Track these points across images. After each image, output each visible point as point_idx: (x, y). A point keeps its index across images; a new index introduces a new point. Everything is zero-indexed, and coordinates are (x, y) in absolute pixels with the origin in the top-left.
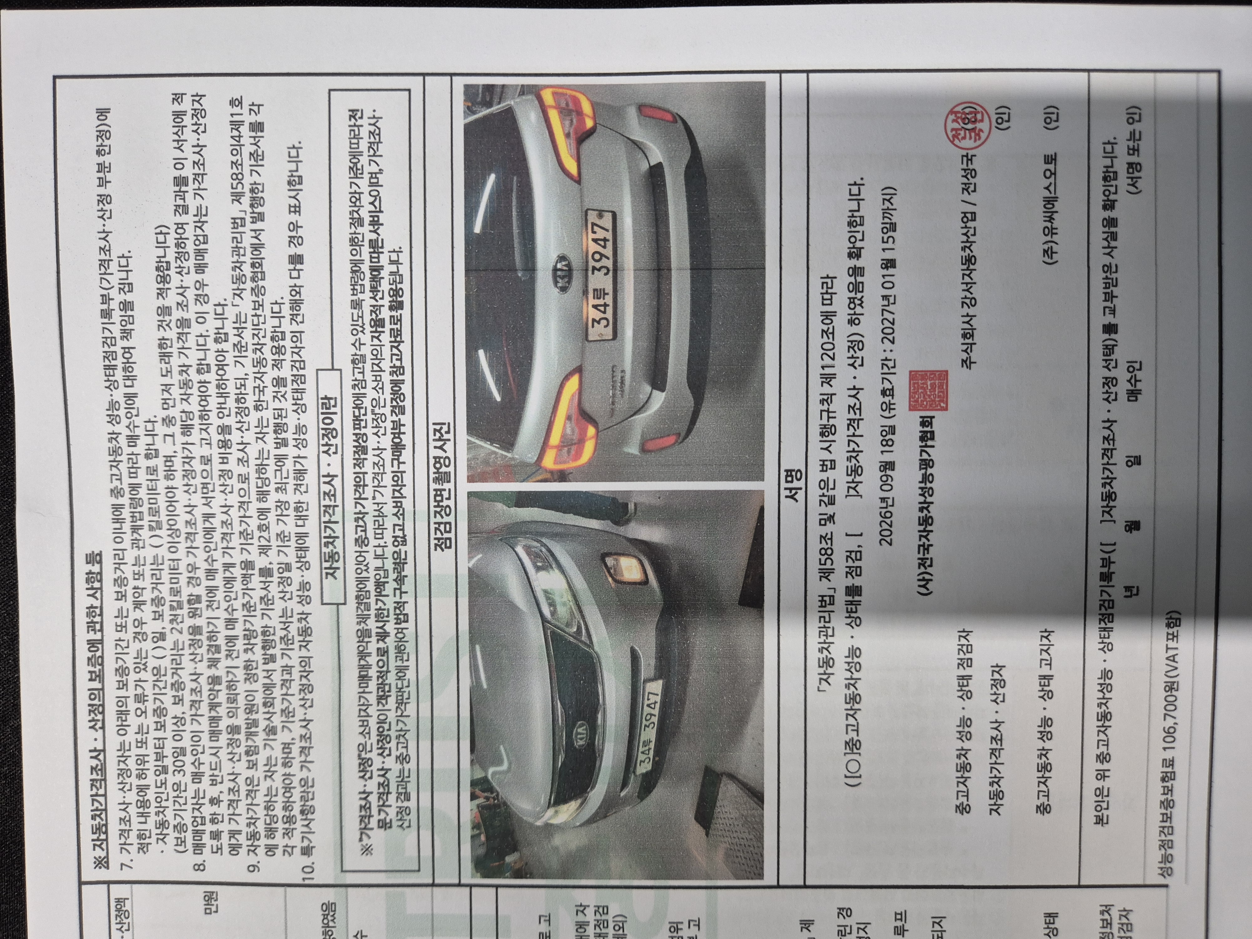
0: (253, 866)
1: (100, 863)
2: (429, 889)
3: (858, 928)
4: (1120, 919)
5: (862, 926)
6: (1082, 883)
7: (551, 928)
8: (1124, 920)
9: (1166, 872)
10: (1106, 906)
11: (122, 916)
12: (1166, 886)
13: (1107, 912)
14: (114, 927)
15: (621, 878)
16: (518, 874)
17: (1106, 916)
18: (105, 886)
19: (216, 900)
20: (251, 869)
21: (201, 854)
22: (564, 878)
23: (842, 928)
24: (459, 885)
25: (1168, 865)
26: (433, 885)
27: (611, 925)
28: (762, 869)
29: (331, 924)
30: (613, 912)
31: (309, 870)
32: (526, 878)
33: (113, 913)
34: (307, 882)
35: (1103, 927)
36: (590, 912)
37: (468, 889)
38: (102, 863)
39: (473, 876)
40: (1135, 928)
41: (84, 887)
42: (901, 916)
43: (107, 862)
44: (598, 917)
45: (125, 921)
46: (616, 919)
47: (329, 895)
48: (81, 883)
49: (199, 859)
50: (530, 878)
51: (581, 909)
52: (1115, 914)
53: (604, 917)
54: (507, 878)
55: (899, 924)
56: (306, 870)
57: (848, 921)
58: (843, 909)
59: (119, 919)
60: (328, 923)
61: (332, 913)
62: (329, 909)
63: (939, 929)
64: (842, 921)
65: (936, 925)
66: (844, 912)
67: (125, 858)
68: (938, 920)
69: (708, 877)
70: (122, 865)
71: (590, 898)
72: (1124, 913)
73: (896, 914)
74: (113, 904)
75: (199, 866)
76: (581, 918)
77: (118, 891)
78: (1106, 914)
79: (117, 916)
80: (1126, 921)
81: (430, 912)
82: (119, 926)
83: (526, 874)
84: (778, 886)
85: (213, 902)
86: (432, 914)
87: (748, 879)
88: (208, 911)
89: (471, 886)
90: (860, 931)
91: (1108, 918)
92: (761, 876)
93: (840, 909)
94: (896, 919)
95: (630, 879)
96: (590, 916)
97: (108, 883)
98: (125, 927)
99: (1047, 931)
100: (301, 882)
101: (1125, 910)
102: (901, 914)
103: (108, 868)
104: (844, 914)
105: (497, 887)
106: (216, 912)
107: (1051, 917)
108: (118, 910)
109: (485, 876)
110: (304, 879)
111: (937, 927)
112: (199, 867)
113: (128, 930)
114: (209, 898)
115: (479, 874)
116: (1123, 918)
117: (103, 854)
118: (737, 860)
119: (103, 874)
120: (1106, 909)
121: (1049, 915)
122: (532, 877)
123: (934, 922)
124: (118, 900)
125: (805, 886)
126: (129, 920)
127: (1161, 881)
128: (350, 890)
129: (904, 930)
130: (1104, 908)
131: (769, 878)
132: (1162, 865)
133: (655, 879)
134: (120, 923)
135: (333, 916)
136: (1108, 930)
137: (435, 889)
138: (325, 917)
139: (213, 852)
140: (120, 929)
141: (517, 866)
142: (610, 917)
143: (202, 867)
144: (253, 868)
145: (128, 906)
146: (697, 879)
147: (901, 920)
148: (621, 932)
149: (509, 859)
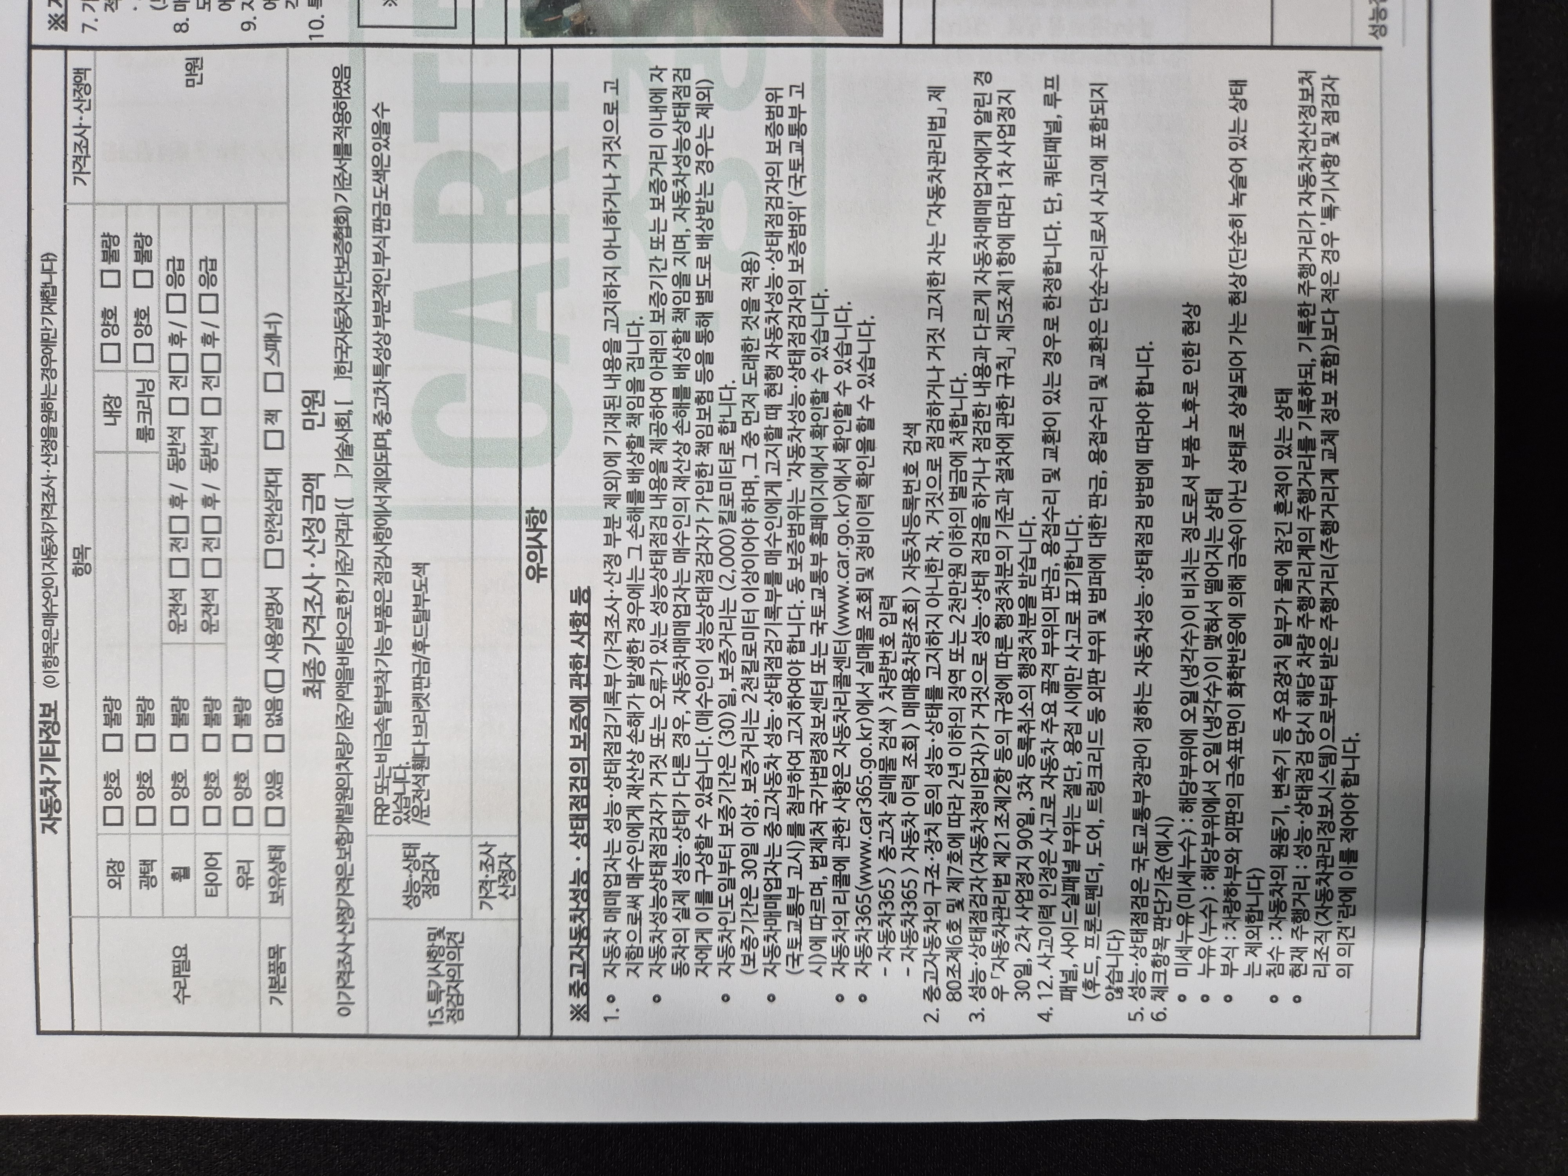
0: (248, 23)
1: (56, 22)
2: (468, 51)
3: (1000, 97)
4: (1324, 89)
5: (1005, 95)
6: (1276, 43)
7: (618, 98)
8: (1329, 91)
9: (1379, 31)
10: (1306, 72)
11: (82, 92)
12: (1379, 48)
13: (1308, 80)
14: (71, 104)
15: (706, 34)
16: (579, 31)
17: (1306, 85)
18: (62, 52)
19: (201, 68)
20: (246, 26)
21: (184, 10)
22: (636, 36)
23: (980, 97)
24: (506, 46)
25: (1381, 22)
26: (473, 46)
27: (694, 92)
28: (881, 23)
29: (345, 94)
30: (696, 76)
31: (319, 25)
32: (589, 36)
33: (71, 87)
34: (315, 40)
35: (1303, 99)
36: (667, 76)
37: (516, 51)
38: (59, 22)
39: (523, 35)
40: (1342, 100)
41: (35, 52)
42: (1052, 82)
43: (65, 22)
44: (678, 82)
45: (85, 97)
46: (700, 85)
47: (342, 56)
48: (31, 47)
49: (180, 17)
50: (593, 36)
51: (657, 72)
52: (1317, 81)
53: (685, 83)
54: (565, 35)
55: (1050, 91)
56: (313, 25)
57: (986, 89)
58: (981, 73)
59: (77, 94)
60: (340, 93)
61: (345, 80)
62: (342, 74)
63: (1100, 98)
64: (979, 88)
65: (1095, 94)
66: (983, 77)
67: (88, 17)
68: (1097, 88)
69: (814, 33)
70: (84, 25)
71: (668, 59)
72: (1329, 82)
73: (1046, 79)
74: (71, 75)
75: (181, 26)
76: (656, 84)
77: (77, 59)
78: (1306, 82)
79: (75, 90)
80: (1331, 92)
81: (469, 81)
82: (77, 104)
83: (589, 30)
84: (901, 45)
85: (197, 71)
86: (472, 84)
87: (864, 35)
88: (190, 83)
89: (519, 47)
90: (1003, 100)
91: (1309, 87)
92: (879, 32)
93: (977, 73)
94: (1046, 86)
95: (717, 35)
96: (668, 82)
97: (66, 48)
98: (85, 105)
99: (1233, 103)
100: (308, 41)
101: (1329, 78)
102: (1052, 80)
103: (66, 29)
104: (983, 79)
105: (552, 47)
106: (201, 83)
107: (1238, 84)
108: (77, 84)
109: (538, 34)
110: (311, 37)
111: (1097, 96)
112: (181, 28)
113: (89, 109)
114: (193, 66)
115: (530, 32)
116: (1327, 88)
117: (60, 11)
118: (850, 12)
119: (59, 37)
120: (1306, 76)
121: (1235, 83)
122: (596, 34)
123: (1093, 90)
124: (78, 71)
125: (934, 46)
126: (91, 96)
127: (1373, 42)
128: (368, 50)
129: (1056, 100)
130: (1303, 75)
131: (890, 35)
132: (1374, 22)
133: (748, 35)
134: (79, 100)
135: (346, 84)
136: (1309, 103)
137: (475, 51)
138: (337, 84)
139: (198, 8)
140: (78, 108)
141: (578, 21)
142: (692, 83)
143: (184, 27)
144: (248, 26)
145: (89, 79)
146: (799, 35)
147: (1052, 86)
148: (706, 101)
149: (568, 12)
